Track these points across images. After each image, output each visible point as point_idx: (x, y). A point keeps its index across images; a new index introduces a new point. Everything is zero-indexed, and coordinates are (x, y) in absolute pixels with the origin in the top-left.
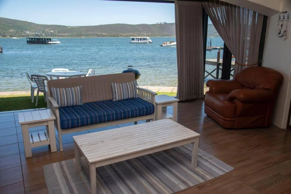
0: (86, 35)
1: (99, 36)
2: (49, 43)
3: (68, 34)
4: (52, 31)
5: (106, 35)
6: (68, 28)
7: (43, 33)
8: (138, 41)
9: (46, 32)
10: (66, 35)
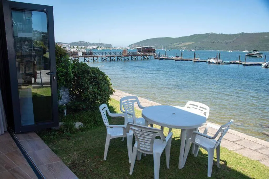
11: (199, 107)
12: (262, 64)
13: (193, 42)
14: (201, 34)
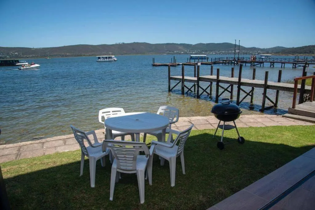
0: (50, 56)
1: (63, 56)
2: (17, 64)
3: (33, 55)
4: (16, 53)
5: (70, 55)
6: (33, 50)
7: (8, 55)
8: (104, 59)
9: (11, 54)
10: (30, 56)
11: (111, 112)
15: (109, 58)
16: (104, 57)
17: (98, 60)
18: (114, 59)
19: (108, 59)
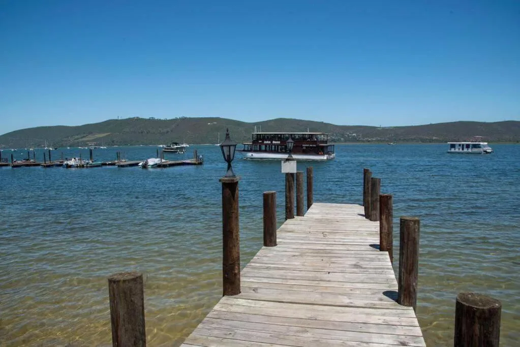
0: (395, 140)
3: (377, 138)
4: (354, 135)
5: (437, 140)
6: (378, 130)
7: (342, 137)
8: (463, 149)
9: (347, 136)
10: (373, 139)
12: (138, 164)
13: (109, 133)
14: (120, 119)
15: (475, 146)
16: (463, 145)
17: (449, 151)
18: (485, 149)
19: (472, 148)
